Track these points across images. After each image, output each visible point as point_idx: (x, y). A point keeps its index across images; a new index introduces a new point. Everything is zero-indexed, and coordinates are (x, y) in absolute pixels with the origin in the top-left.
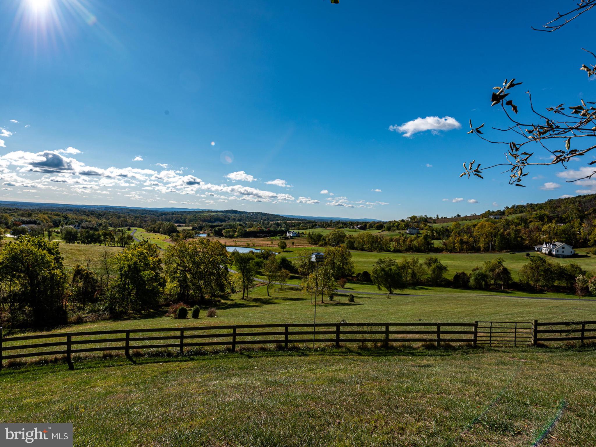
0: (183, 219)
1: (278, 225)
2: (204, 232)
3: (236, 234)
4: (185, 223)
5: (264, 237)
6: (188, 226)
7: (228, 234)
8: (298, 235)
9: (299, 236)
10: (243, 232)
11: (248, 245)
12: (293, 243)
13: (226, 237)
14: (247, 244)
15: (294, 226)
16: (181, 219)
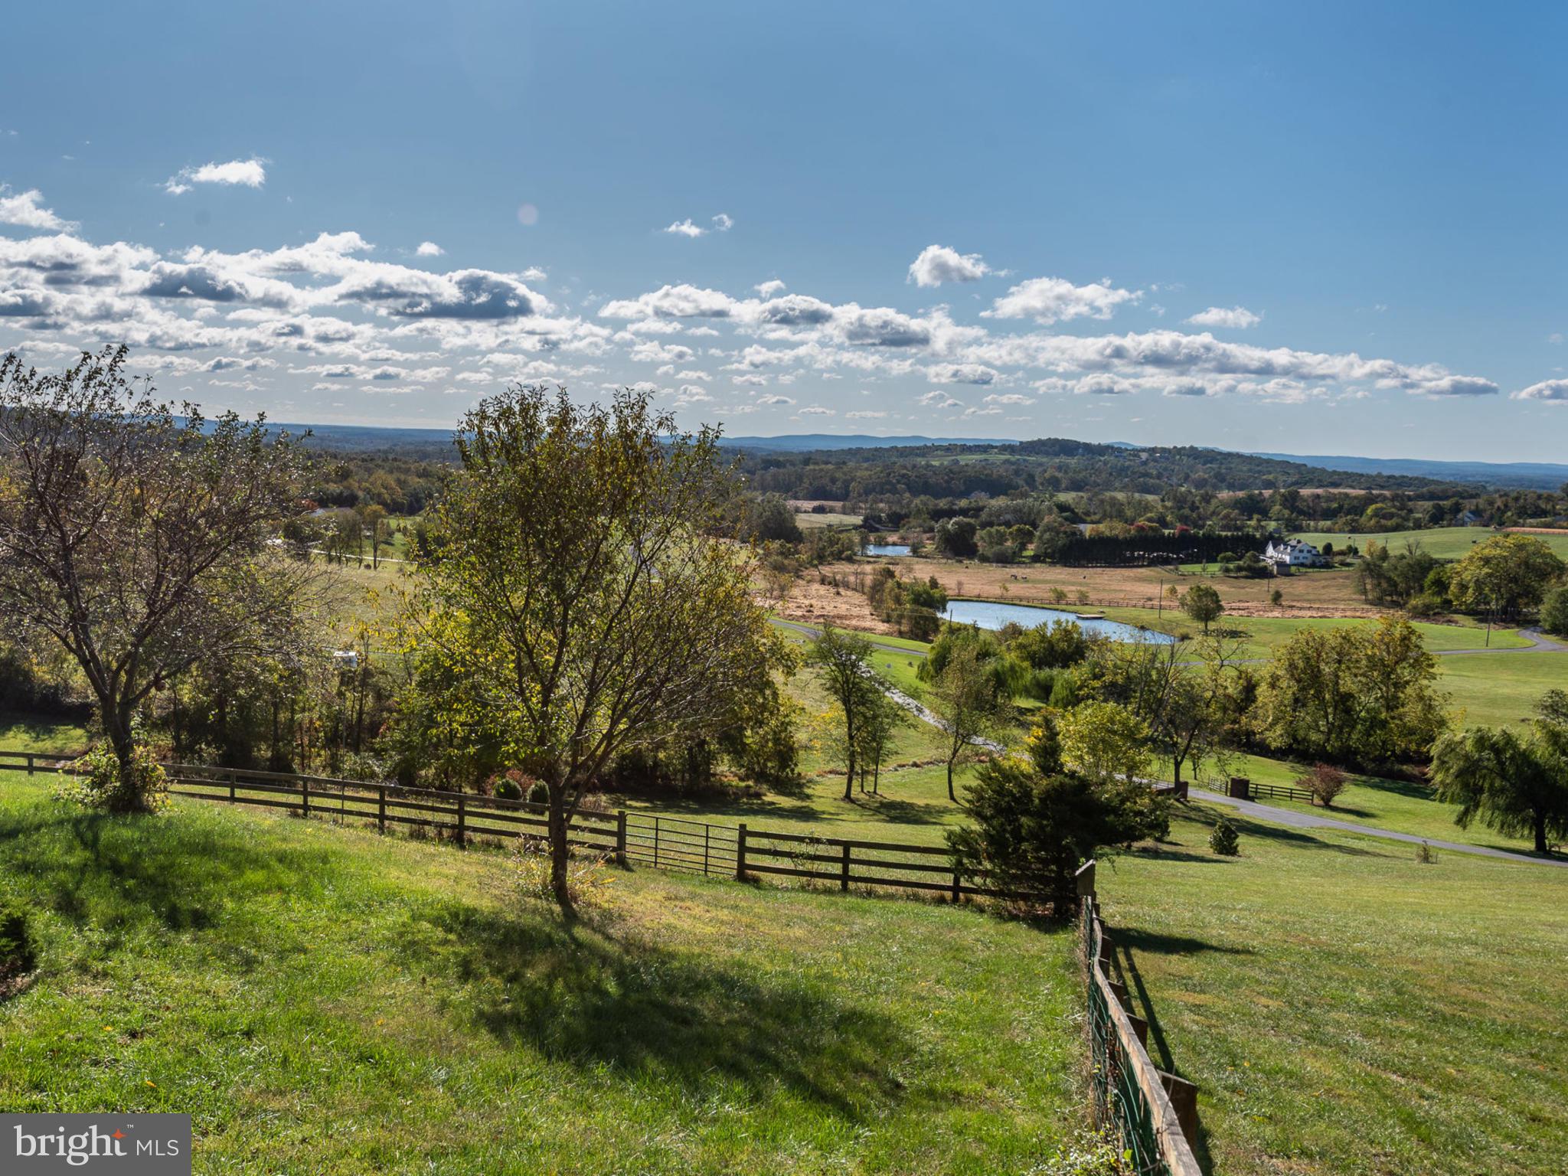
0: (839, 484)
1: (1254, 507)
2: (903, 538)
3: (1030, 550)
4: (844, 496)
5: (1152, 563)
6: (853, 511)
7: (997, 548)
8: (1324, 560)
9: (1328, 566)
10: (1062, 541)
11: (1060, 596)
12: (1277, 597)
13: (984, 559)
14: (1055, 591)
15: (1330, 514)
16: (833, 481)
